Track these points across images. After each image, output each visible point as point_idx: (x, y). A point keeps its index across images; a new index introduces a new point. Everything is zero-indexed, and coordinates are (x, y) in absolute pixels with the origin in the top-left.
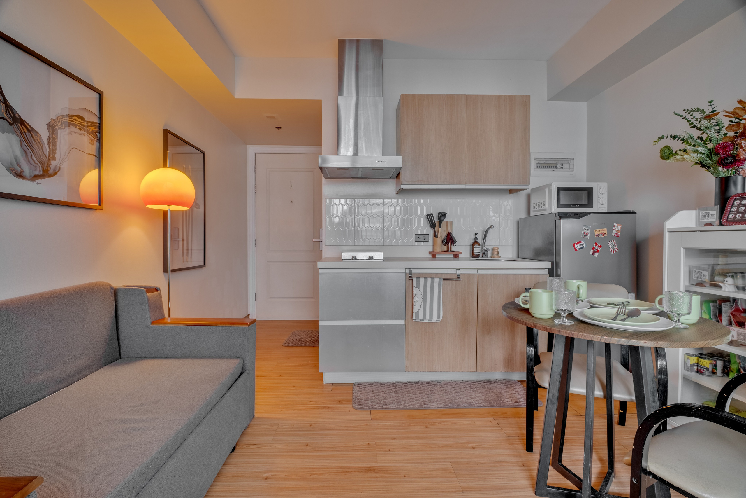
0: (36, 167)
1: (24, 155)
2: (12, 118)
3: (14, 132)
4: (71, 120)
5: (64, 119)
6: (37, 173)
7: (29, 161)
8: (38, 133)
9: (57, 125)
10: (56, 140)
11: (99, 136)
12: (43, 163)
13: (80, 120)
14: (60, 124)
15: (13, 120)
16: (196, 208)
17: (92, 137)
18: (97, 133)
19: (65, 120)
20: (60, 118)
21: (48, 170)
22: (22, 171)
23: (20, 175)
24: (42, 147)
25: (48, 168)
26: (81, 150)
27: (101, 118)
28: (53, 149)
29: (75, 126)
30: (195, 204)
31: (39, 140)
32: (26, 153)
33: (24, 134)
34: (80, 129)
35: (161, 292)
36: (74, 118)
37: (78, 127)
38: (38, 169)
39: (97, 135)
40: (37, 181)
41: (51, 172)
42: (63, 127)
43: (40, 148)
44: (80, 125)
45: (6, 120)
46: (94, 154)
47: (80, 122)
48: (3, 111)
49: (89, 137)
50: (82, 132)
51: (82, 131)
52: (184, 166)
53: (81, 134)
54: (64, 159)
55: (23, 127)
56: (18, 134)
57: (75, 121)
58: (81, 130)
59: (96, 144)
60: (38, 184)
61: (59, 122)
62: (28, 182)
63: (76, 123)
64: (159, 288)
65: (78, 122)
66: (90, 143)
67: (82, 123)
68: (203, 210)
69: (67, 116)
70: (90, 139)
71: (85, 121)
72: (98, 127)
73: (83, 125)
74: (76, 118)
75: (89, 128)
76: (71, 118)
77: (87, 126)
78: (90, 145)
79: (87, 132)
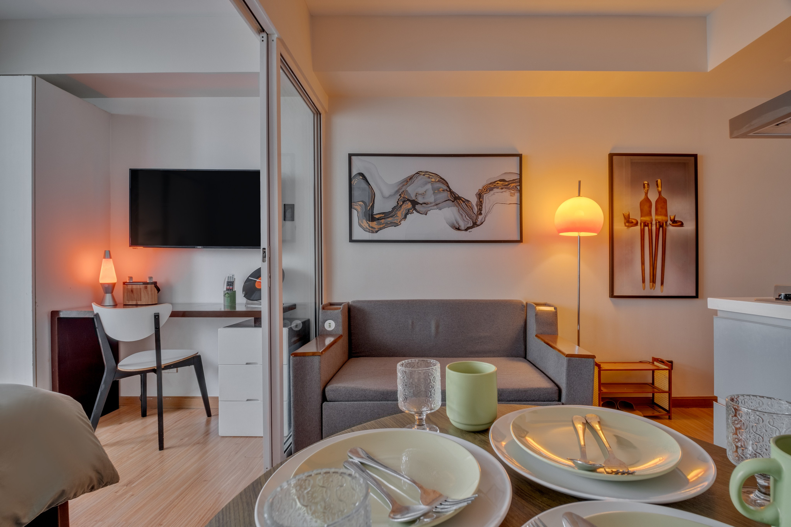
0: (468, 222)
1: (461, 216)
2: (453, 197)
3: (455, 205)
4: (494, 185)
5: (488, 186)
6: (469, 225)
7: (464, 220)
8: (470, 201)
9: (484, 192)
10: (482, 202)
11: (519, 188)
12: (473, 219)
13: (502, 183)
14: (485, 190)
15: (454, 199)
17: (513, 190)
18: (517, 187)
19: (489, 187)
20: (485, 186)
21: (476, 222)
22: (459, 226)
23: (458, 229)
24: (472, 210)
25: (477, 221)
26: (503, 203)
27: (521, 174)
28: (480, 209)
29: (497, 188)
31: (470, 205)
32: (462, 215)
33: (461, 204)
36: (496, 183)
37: (500, 188)
38: (470, 223)
39: (517, 188)
40: (469, 230)
41: (478, 223)
42: (488, 192)
43: (471, 210)
44: (502, 186)
45: (451, 200)
46: (515, 203)
48: (449, 196)
49: (510, 192)
53: (502, 192)
54: (489, 212)
55: (460, 201)
56: (457, 206)
58: (503, 189)
59: (517, 195)
60: (470, 232)
61: (485, 189)
62: (464, 232)
63: (498, 186)
65: (500, 184)
66: (511, 196)
67: (503, 184)
68: (693, 227)
69: (491, 183)
70: (511, 193)
71: (506, 181)
72: (519, 182)
73: (505, 185)
74: (498, 182)
75: (510, 185)
76: (494, 183)
77: (509, 184)
78: (511, 197)
79: (508, 189)
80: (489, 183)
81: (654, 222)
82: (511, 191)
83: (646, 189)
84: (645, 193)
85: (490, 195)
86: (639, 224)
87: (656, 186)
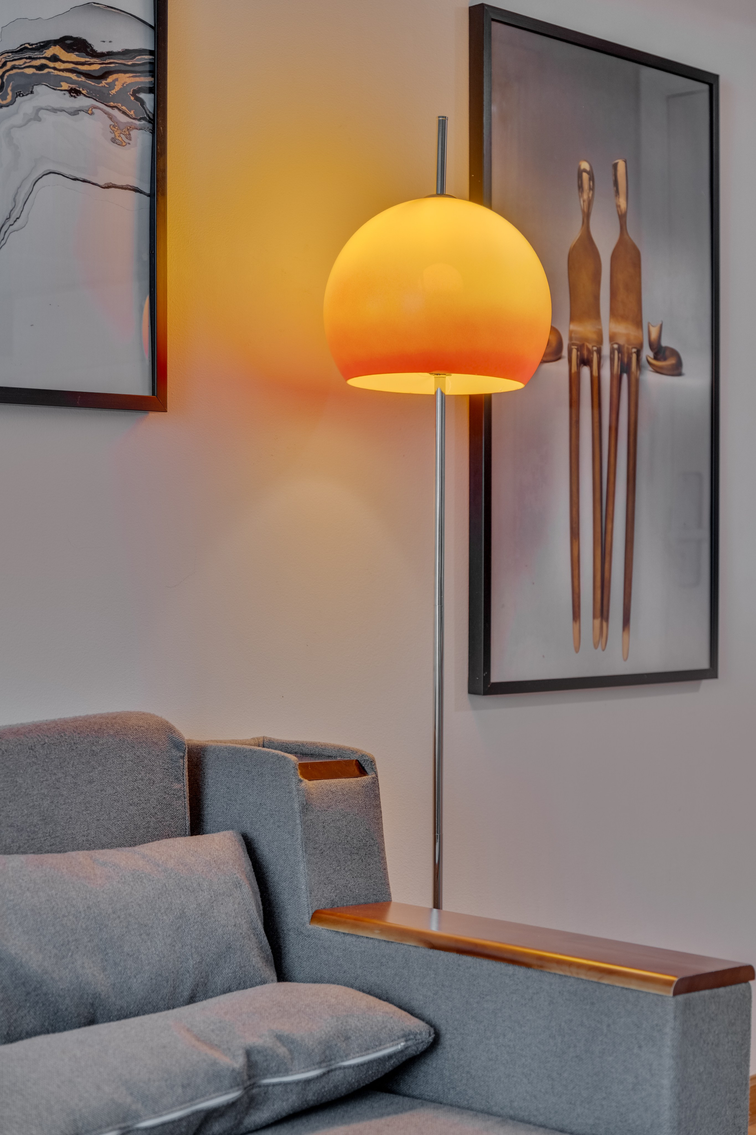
4: (37, 63)
5: (9, 65)
11: (150, 105)
13: (73, 57)
16: (658, 370)
17: (124, 113)
18: (142, 96)
19: (13, 67)
26: (78, 176)
27: (157, 27)
29: (53, 82)
30: (651, 354)
34: (74, 92)
35: (375, 782)
36: (49, 52)
37: (65, 85)
39: (142, 102)
42: (9, 98)
44: (73, 76)
46: (135, 183)
47: (70, 66)
49: (111, 117)
50: (82, 102)
51: (81, 97)
52: (585, 165)
53: (75, 112)
54: (11, 221)
57: (51, 64)
58: (77, 92)
59: (142, 141)
63: (56, 72)
64: (372, 762)
65: (63, 66)
66: (114, 140)
67: (81, 68)
68: (705, 381)
69: (23, 49)
70: (115, 125)
71: (94, 54)
72: (147, 68)
73: (88, 75)
74: (56, 50)
75: (110, 79)
76: (36, 54)
77: (104, 75)
78: (114, 147)
79: (102, 97)
80: (15, 45)
81: (606, 350)
82: (115, 113)
83: (585, 196)
84: (583, 211)
85: (18, 119)
86: (565, 353)
87: (613, 189)
